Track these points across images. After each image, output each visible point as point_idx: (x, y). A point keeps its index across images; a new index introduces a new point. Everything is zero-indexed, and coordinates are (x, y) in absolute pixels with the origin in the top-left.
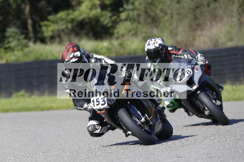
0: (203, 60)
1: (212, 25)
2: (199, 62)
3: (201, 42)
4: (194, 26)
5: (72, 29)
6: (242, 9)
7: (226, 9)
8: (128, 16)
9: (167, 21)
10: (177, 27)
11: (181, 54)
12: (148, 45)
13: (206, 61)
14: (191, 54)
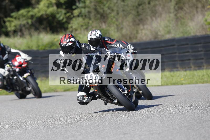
0: (133, 49)
1: (152, 20)
2: (130, 51)
3: (143, 34)
4: (137, 21)
5: (32, 25)
6: (178, 6)
7: (164, 6)
8: (81, 13)
9: (114, 17)
10: (122, 22)
11: (115, 44)
12: (91, 35)
13: (135, 50)
14: (123, 45)
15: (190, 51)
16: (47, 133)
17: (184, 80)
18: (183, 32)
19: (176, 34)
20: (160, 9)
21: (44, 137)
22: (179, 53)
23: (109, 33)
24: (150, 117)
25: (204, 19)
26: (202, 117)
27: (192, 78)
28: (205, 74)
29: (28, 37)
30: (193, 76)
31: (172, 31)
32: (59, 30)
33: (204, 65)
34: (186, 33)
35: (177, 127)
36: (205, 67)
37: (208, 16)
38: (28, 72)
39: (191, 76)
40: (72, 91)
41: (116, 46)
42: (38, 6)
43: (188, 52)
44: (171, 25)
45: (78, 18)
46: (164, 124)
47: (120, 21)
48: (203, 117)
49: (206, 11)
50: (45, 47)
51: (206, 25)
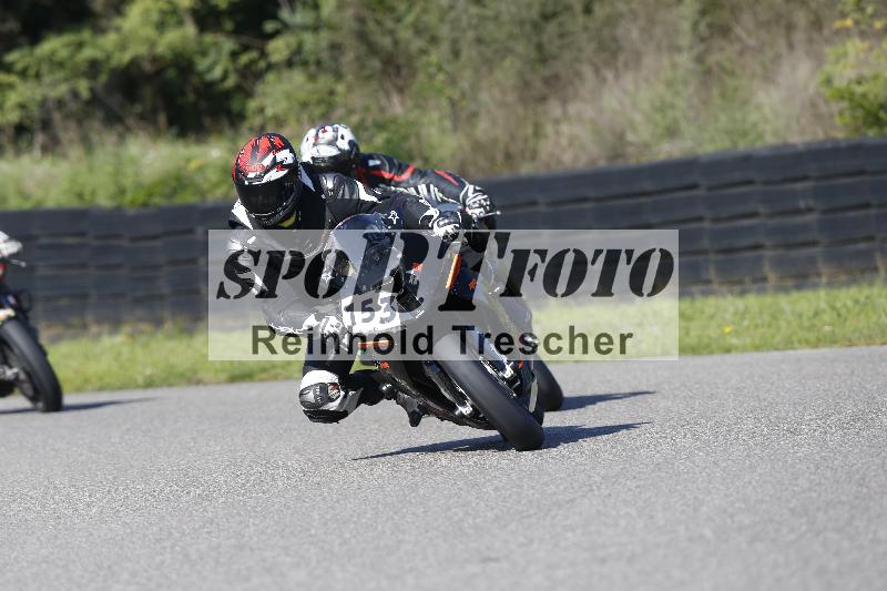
0: (484, 203)
1: (602, 81)
2: (472, 210)
3: (564, 142)
4: (538, 84)
5: (94, 100)
6: (708, 19)
7: (651, 21)
8: (299, 50)
9: (440, 69)
10: (475, 88)
11: (408, 182)
12: (315, 145)
13: (493, 207)
14: (443, 186)
15: (762, 209)
16: (158, 559)
17: (736, 333)
18: (729, 133)
19: (703, 138)
20: (635, 34)
21: (145, 575)
22: (716, 220)
23: (418, 136)
24: (591, 490)
25: (820, 77)
26: (810, 490)
27: (770, 326)
28: (823, 305)
29: (76, 152)
30: (774, 317)
31: (683, 125)
32: (207, 121)
33: (823, 268)
34: (745, 134)
35: (708, 533)
36: (824, 280)
37: (837, 61)
38: (7, 302)
39: (766, 318)
40: (262, 380)
41: (412, 191)
42: (118, 21)
43: (754, 215)
44: (680, 103)
45: (286, 74)
46: (652, 517)
47: (465, 85)
48: (817, 488)
49: (828, 41)
50: (150, 195)
51: (827, 102)
